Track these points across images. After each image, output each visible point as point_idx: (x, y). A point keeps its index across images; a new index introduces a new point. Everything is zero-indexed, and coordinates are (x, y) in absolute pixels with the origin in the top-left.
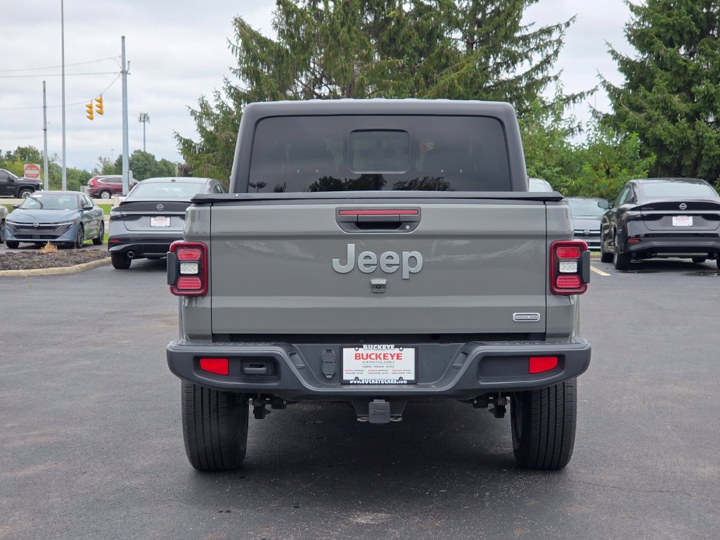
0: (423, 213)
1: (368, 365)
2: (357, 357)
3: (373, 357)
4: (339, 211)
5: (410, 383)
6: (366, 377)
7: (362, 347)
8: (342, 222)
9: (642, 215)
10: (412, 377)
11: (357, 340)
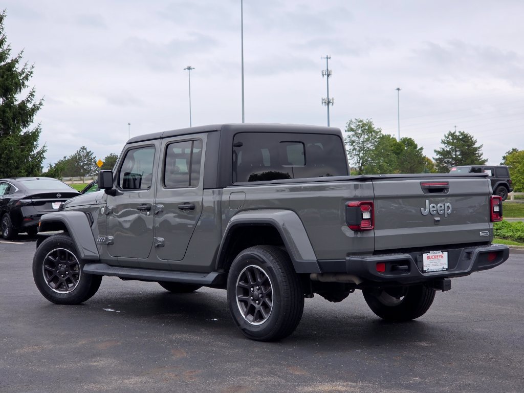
0: (450, 184)
1: (432, 262)
2: (428, 258)
3: (433, 257)
4: (421, 183)
5: (447, 270)
6: (432, 268)
7: (429, 253)
8: (424, 189)
9: (32, 202)
10: (446, 267)
11: (428, 249)
